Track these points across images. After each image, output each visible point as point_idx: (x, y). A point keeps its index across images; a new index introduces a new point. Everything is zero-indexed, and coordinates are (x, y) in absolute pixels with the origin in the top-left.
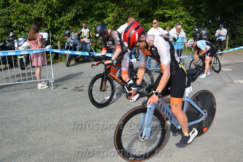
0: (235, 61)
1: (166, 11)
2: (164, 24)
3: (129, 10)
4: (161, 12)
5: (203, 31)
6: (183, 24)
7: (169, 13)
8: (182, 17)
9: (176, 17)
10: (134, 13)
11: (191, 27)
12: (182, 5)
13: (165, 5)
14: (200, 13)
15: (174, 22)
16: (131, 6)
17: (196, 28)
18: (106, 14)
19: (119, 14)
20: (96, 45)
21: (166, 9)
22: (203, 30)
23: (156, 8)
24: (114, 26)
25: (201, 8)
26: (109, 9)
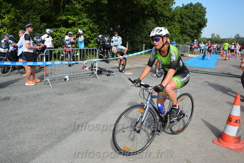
0: (135, 65)
1: (69, 17)
2: (68, 29)
3: (28, 13)
4: (64, 18)
6: (87, 30)
7: (72, 19)
8: (85, 24)
9: (80, 24)
10: (34, 16)
11: (95, 34)
12: (85, 12)
13: (68, 11)
14: (102, 20)
16: (31, 9)
17: (99, 35)
19: (16, 16)
21: (70, 15)
22: (105, 36)
23: (59, 13)
25: (103, 16)
26: (4, 9)
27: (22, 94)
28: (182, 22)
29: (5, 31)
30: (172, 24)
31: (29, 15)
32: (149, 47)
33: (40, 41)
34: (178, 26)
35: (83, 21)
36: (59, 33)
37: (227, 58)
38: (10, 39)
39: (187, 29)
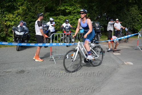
1: (67, 7)
2: (65, 17)
3: (36, 5)
4: (63, 8)
5: (96, 24)
7: (69, 9)
9: (75, 13)
10: (40, 7)
12: (79, 3)
13: (65, 2)
14: (92, 10)
15: (73, 16)
16: (38, 2)
18: (16, 7)
19: (27, 8)
20: (7, 34)
21: (67, 6)
23: (58, 5)
24: (24, 18)
25: (93, 6)
26: (19, 2)
27: (33, 68)
29: (19, 19)
31: (37, 6)
32: (132, 31)
33: (46, 27)
35: (77, 10)
36: (58, 20)
38: (24, 24)
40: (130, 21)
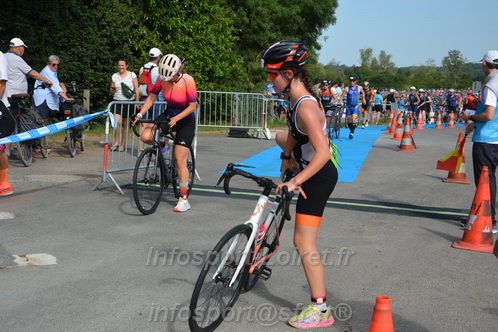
28: (244, 5)
30: (204, 12)
34: (228, 21)
37: (408, 142)
39: (262, 29)
40: (102, 56)
